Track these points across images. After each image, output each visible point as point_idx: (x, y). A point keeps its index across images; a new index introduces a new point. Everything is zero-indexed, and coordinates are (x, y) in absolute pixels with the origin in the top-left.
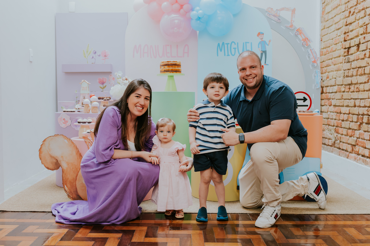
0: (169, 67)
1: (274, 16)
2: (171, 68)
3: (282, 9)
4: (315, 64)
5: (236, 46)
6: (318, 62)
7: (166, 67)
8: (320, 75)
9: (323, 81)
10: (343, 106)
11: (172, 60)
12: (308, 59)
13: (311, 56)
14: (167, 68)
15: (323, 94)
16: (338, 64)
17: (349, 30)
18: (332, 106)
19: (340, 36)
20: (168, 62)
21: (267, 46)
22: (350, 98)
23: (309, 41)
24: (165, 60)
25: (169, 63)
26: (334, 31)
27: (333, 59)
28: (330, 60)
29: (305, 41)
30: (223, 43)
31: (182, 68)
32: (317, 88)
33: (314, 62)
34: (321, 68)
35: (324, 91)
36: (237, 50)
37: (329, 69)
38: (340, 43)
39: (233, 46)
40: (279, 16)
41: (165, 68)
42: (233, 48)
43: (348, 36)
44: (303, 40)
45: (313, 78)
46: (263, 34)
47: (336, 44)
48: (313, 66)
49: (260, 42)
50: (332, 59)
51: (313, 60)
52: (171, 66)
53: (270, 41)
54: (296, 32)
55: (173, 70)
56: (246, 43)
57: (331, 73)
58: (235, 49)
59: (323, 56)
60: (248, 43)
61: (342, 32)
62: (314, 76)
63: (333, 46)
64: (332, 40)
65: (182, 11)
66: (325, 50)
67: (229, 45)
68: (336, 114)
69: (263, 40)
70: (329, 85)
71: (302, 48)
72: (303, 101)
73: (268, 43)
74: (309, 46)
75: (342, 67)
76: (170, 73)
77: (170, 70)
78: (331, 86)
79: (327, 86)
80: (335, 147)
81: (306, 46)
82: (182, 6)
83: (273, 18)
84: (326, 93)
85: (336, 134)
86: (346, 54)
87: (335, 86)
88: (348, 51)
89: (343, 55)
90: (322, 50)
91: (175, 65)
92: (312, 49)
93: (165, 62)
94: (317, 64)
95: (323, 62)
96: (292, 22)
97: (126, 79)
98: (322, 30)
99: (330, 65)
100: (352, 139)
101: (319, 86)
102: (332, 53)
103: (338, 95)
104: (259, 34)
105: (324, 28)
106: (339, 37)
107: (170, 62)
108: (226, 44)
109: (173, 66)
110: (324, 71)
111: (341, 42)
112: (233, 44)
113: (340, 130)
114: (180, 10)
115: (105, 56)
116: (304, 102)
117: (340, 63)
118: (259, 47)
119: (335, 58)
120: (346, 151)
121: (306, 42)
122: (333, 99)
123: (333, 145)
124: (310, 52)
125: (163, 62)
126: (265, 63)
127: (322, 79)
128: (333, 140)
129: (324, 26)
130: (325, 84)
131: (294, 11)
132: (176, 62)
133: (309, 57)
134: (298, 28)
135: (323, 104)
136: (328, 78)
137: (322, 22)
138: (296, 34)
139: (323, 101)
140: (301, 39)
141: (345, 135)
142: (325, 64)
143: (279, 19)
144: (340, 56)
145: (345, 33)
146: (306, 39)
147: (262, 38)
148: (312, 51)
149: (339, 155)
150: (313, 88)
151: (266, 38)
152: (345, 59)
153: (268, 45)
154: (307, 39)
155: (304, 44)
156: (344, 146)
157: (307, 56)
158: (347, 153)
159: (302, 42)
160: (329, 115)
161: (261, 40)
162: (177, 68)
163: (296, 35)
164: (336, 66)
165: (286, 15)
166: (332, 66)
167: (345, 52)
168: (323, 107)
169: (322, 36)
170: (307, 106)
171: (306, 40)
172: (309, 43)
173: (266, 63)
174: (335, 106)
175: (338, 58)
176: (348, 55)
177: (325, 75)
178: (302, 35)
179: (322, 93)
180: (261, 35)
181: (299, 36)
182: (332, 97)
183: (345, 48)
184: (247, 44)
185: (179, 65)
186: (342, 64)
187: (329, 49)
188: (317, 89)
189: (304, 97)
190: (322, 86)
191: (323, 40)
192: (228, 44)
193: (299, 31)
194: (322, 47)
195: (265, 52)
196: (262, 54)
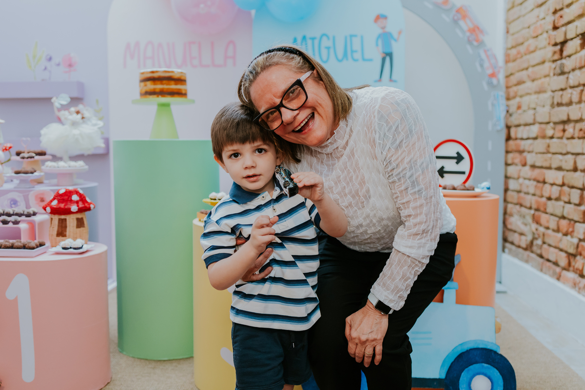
0: (155, 84)
2: (159, 87)
4: (495, 81)
5: (330, 44)
6: (501, 76)
7: (149, 83)
8: (504, 101)
9: (511, 115)
10: (549, 168)
11: (161, 69)
12: (479, 69)
13: (486, 64)
14: (150, 86)
15: (511, 142)
16: (540, 78)
17: (563, 4)
18: (527, 168)
19: (544, 18)
20: (153, 72)
21: (393, 43)
22: (564, 152)
23: (482, 32)
24: (148, 69)
25: (156, 75)
26: (533, 10)
27: (530, 70)
28: (525, 72)
29: (474, 33)
30: (304, 38)
31: (189, 87)
32: (499, 128)
33: (493, 75)
34: (507, 87)
35: (513, 135)
36: (332, 51)
37: (521, 89)
38: (545, 35)
39: (325, 42)
41: (146, 85)
42: (325, 48)
43: (561, 17)
44: (469, 30)
45: (490, 108)
47: (537, 37)
48: (490, 84)
49: (380, 36)
50: (527, 69)
51: (490, 72)
52: (159, 82)
53: (400, 33)
54: (455, 15)
55: (165, 90)
56: (351, 36)
57: (526, 99)
58: (328, 48)
59: (511, 65)
60: (355, 36)
61: (549, 10)
62: (493, 105)
63: (531, 41)
64: (527, 30)
66: (514, 52)
67: (316, 42)
68: (535, 183)
70: (522, 122)
71: (469, 47)
72: (455, 161)
73: (395, 35)
74: (481, 43)
75: (549, 84)
76: (158, 96)
77: (158, 90)
78: (526, 125)
79: (518, 126)
80: (532, 252)
81: (475, 43)
84: (516, 139)
85: (534, 226)
86: (557, 57)
87: (533, 124)
88: (561, 51)
89: (552, 59)
90: (509, 52)
91: (170, 79)
92: (488, 50)
93: (147, 73)
94: (498, 81)
95: (511, 75)
97: (78, 113)
98: (509, 10)
99: (524, 82)
100: (568, 241)
101: (502, 125)
102: (528, 57)
103: (540, 145)
104: (378, 18)
105: (513, 7)
106: (543, 21)
107: (157, 72)
108: (309, 39)
109: (164, 82)
110: (512, 94)
111: (547, 32)
112: (324, 38)
113: (544, 218)
115: (70, 66)
116: (457, 163)
117: (545, 76)
118: (377, 45)
119: (534, 66)
120: (556, 264)
121: (476, 35)
122: (529, 152)
123: (529, 247)
124: (483, 56)
125: (143, 73)
126: (391, 77)
127: (508, 111)
128: (530, 238)
129: (513, 3)
130: (514, 120)
132: (172, 72)
133: (482, 66)
134: (458, 5)
135: (509, 162)
136: (519, 107)
138: (456, 18)
139: (510, 156)
140: (465, 28)
141: (554, 230)
142: (513, 79)
144: (543, 62)
145: (555, 12)
147: (385, 27)
148: (488, 53)
149: (541, 270)
150: (490, 128)
151: (392, 27)
152: (555, 68)
153: (396, 40)
154: (478, 28)
155: (470, 39)
156: (552, 254)
157: (477, 65)
158: (558, 270)
159: (468, 34)
160: (521, 185)
162: (173, 87)
163: (455, 22)
164: (536, 83)
166: (529, 84)
167: (555, 53)
168: (509, 168)
169: (508, 23)
170: (463, 173)
171: (476, 30)
172: (481, 37)
173: (394, 78)
174: (533, 167)
175: (541, 67)
176: (561, 58)
177: (514, 103)
178: (468, 21)
179: (508, 138)
180: (381, 20)
181: (462, 23)
182: (527, 148)
183: (556, 44)
184: (354, 39)
185: (180, 81)
186: (547, 79)
187: (522, 49)
188: (498, 130)
189: (458, 153)
190: (509, 125)
191: (511, 31)
192: (313, 39)
193: (462, 13)
194: (509, 46)
195: (390, 55)
196: (384, 60)
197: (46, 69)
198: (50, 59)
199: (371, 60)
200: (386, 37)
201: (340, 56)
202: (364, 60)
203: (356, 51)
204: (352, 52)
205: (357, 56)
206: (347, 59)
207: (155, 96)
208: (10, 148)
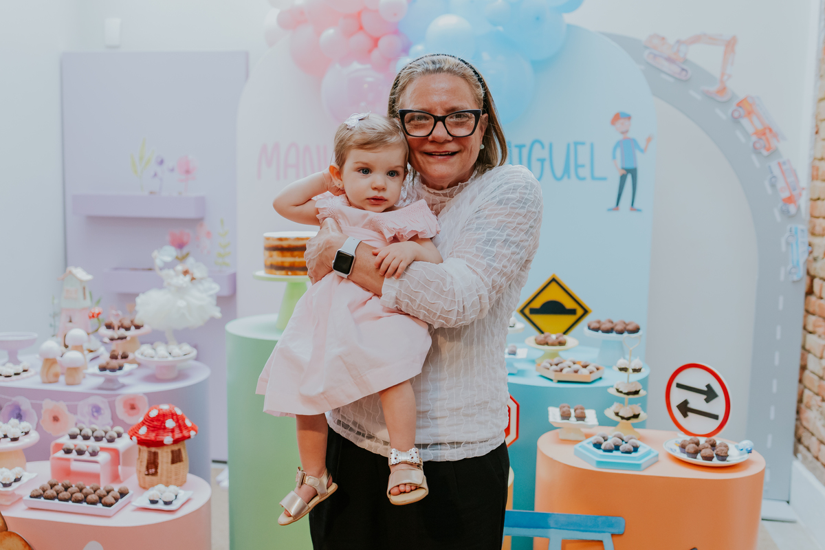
1: (669, 60)
2: (288, 260)
3: (696, 39)
4: (792, 208)
5: (544, 154)
6: (804, 202)
8: (807, 238)
9: (815, 259)
11: (292, 235)
12: (769, 190)
13: (781, 184)
14: (277, 258)
15: (813, 299)
21: (638, 154)
23: (776, 136)
24: (274, 233)
29: (763, 137)
32: (796, 278)
33: (790, 200)
34: (812, 218)
35: (816, 289)
36: (547, 164)
39: (538, 152)
40: (685, 61)
41: (271, 256)
42: (539, 160)
44: (756, 133)
45: (784, 248)
46: (629, 118)
48: (785, 213)
49: (619, 144)
51: (786, 194)
52: (289, 254)
53: (649, 140)
54: (735, 110)
55: (296, 264)
56: (576, 144)
58: (542, 161)
59: (819, 184)
60: (583, 144)
62: (788, 244)
65: (376, 54)
67: (525, 151)
69: (630, 135)
71: (754, 157)
72: (705, 397)
73: (642, 144)
74: (773, 152)
76: (287, 273)
81: (765, 153)
82: (376, 41)
83: (666, 66)
90: (817, 163)
92: (784, 163)
94: (798, 209)
95: (818, 199)
96: (725, 77)
97: (186, 273)
98: (821, 100)
101: (801, 272)
104: (617, 118)
108: (516, 146)
109: (296, 253)
110: (819, 229)
112: (537, 146)
114: (370, 51)
115: (188, 172)
116: (707, 400)
118: (614, 157)
121: (767, 140)
124: (777, 171)
125: (268, 239)
126: (632, 205)
127: (811, 253)
130: (820, 269)
131: (731, 45)
133: (773, 186)
134: (741, 96)
135: (810, 327)
137: (821, 76)
138: (736, 114)
139: (811, 319)
140: (751, 130)
142: (822, 208)
143: (683, 69)
146: (767, 131)
147: (626, 132)
148: (784, 167)
150: (782, 277)
151: (637, 131)
153: (643, 151)
154: (771, 130)
155: (758, 145)
157: (767, 184)
159: (754, 138)
161: (620, 137)
163: (736, 120)
165: (706, 58)
168: (810, 337)
169: (819, 119)
170: (716, 417)
171: (766, 133)
172: (774, 143)
173: (636, 205)
177: (820, 243)
178: (755, 119)
179: (810, 292)
180: (621, 121)
181: (745, 122)
184: (580, 148)
188: (794, 282)
189: (708, 386)
190: (812, 273)
192: (520, 147)
193: (746, 107)
194: (819, 156)
195: (633, 172)
196: (623, 179)
197: (155, 175)
198: (161, 162)
199: (604, 179)
200: (627, 145)
201: (559, 173)
202: (593, 178)
203: (583, 166)
204: (577, 166)
205: (584, 172)
206: (569, 177)
207: (283, 272)
208: (98, 314)
